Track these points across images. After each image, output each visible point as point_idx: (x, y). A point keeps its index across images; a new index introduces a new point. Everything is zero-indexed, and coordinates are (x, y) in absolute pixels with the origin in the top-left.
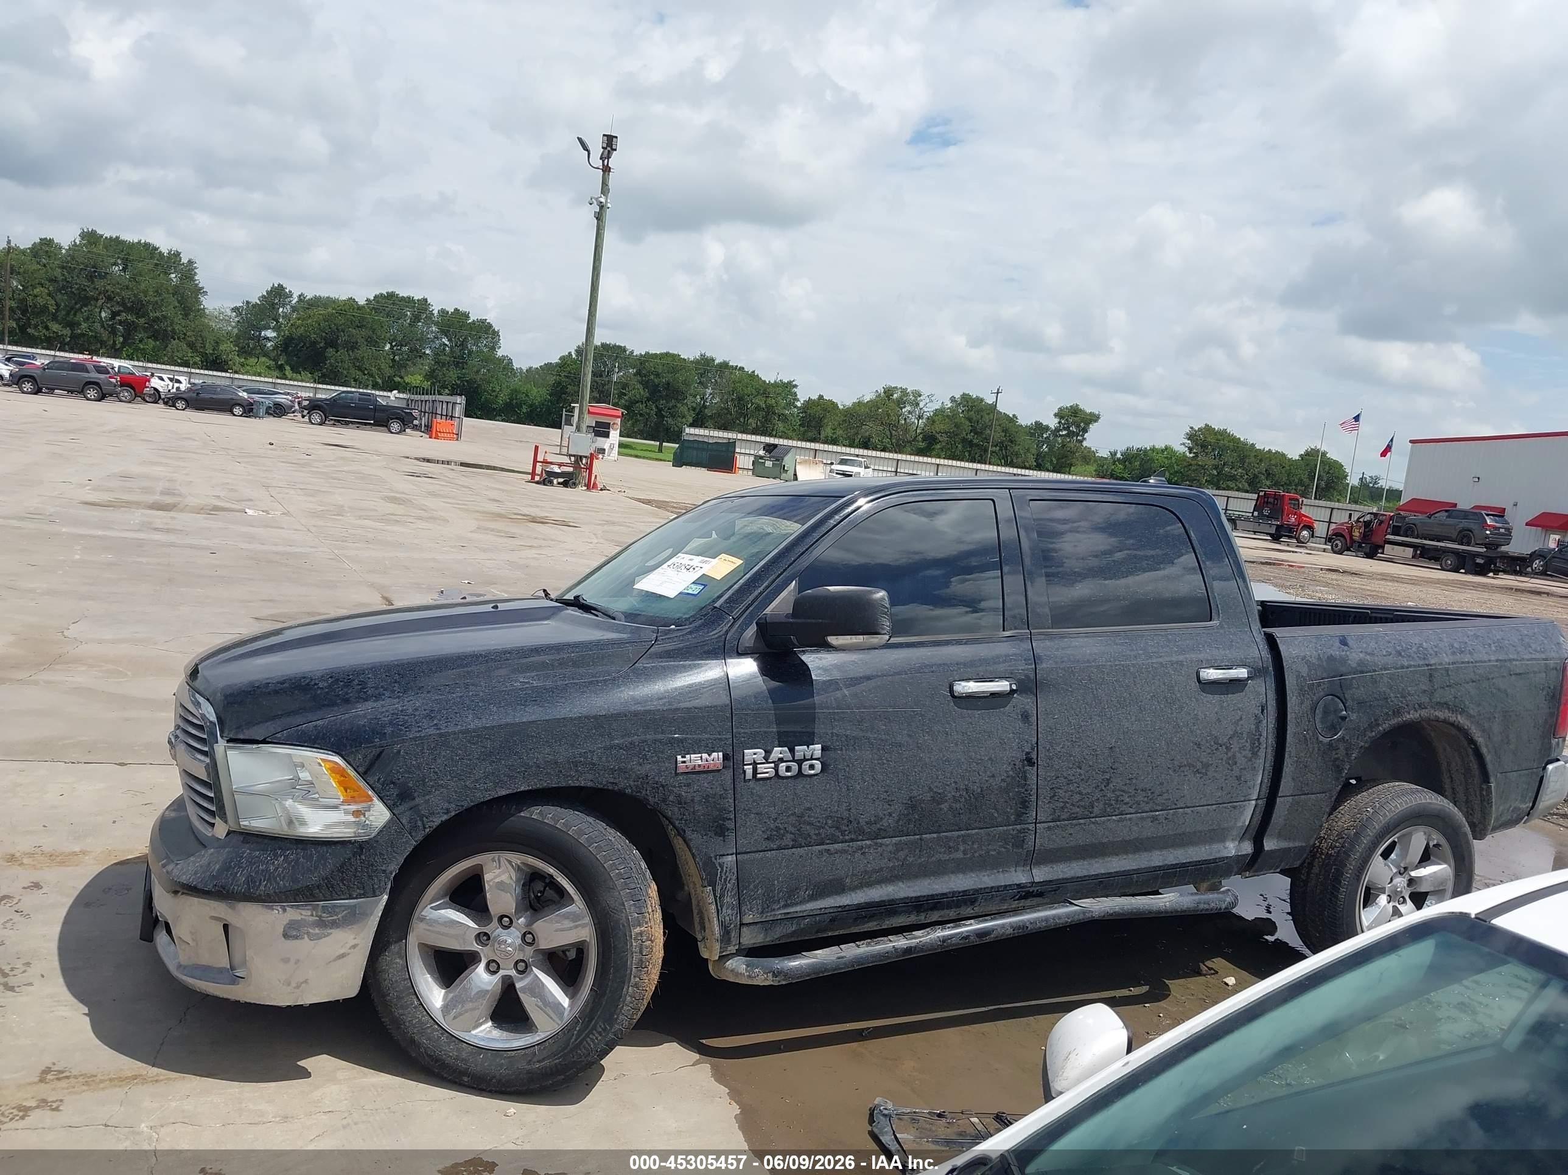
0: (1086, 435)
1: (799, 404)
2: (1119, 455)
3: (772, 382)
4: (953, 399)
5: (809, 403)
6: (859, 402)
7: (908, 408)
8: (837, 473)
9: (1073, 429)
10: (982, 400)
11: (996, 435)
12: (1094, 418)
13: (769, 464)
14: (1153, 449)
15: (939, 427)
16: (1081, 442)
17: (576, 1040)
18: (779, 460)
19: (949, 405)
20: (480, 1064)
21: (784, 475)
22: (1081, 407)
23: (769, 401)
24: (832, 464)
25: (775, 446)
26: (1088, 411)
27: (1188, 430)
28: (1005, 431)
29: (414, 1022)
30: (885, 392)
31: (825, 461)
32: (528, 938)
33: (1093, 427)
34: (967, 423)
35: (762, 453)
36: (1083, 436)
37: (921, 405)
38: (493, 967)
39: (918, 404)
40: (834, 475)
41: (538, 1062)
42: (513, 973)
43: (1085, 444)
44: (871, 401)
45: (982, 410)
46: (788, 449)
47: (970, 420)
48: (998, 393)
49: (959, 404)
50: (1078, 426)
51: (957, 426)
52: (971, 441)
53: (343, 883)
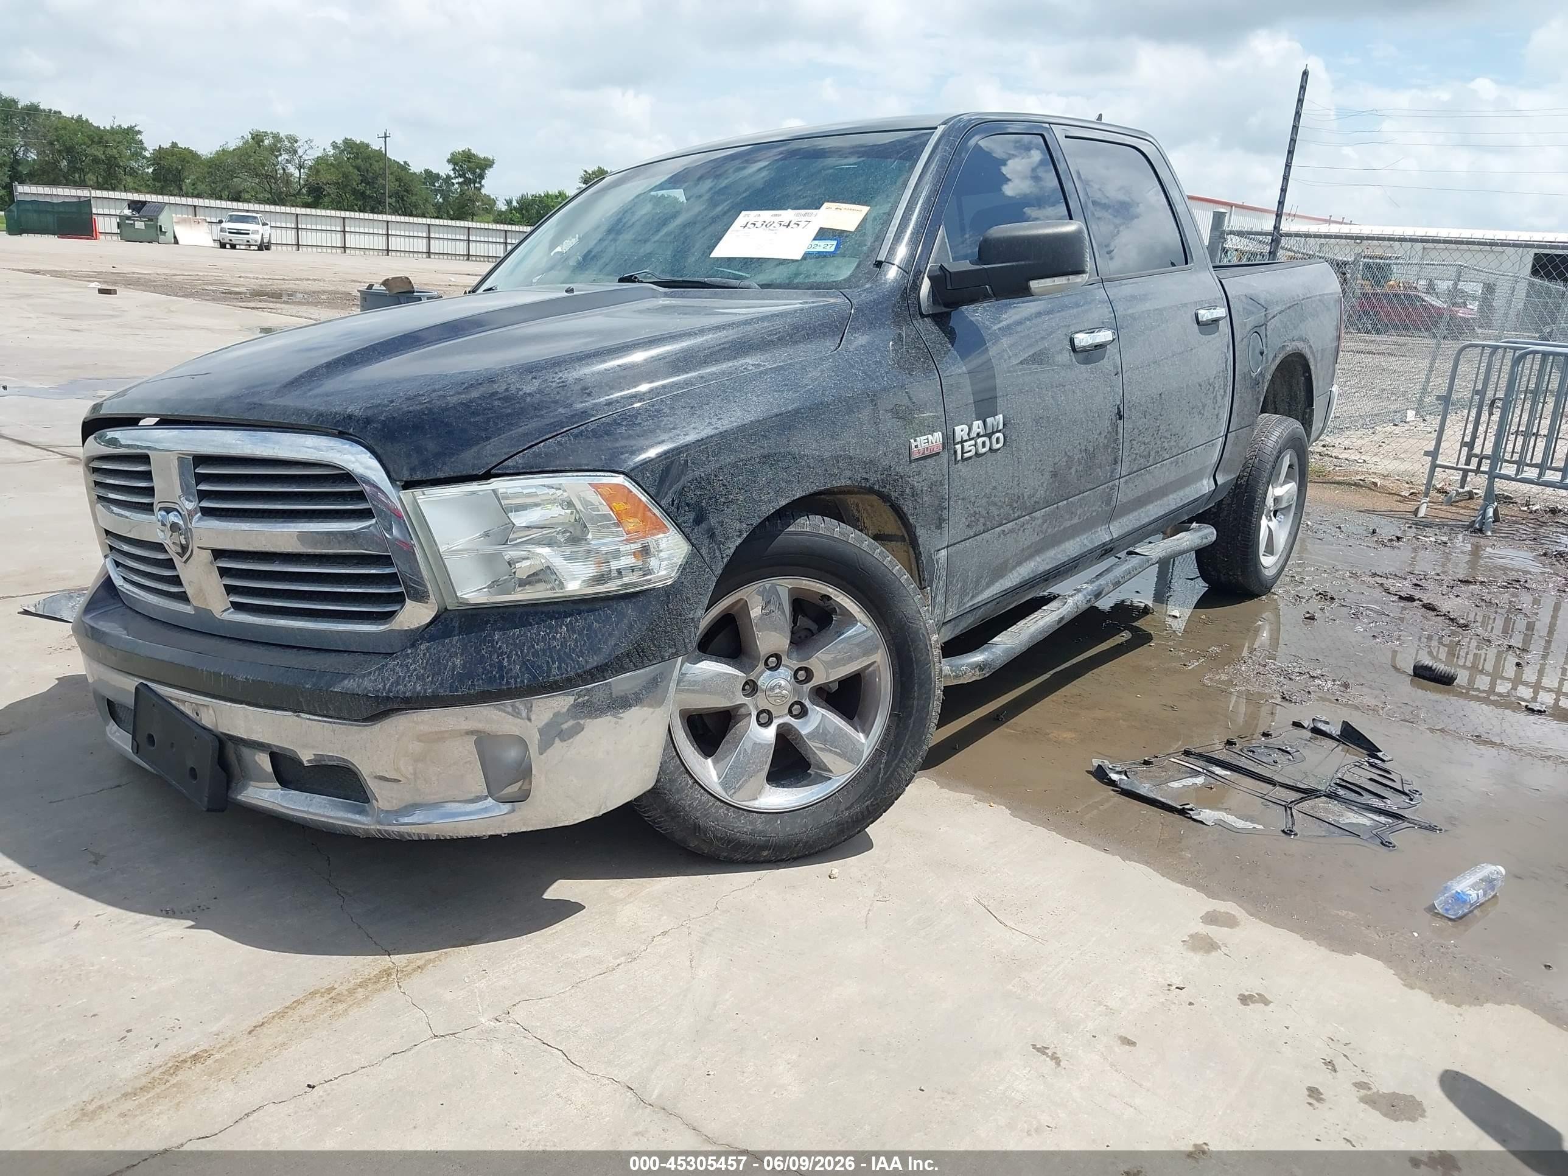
0: (483, 182)
1: (147, 154)
2: (515, 204)
3: (108, 128)
4: (334, 145)
5: (160, 153)
6: (223, 150)
7: (285, 156)
8: (230, 233)
9: (469, 175)
10: (367, 146)
11: (390, 185)
12: (488, 164)
13: (140, 225)
14: (547, 196)
15: (326, 177)
16: (479, 189)
17: (885, 774)
18: (152, 220)
19: (332, 152)
20: (780, 831)
21: (162, 238)
22: (473, 151)
23: (109, 151)
24: (221, 222)
25: (144, 203)
26: (482, 156)
27: (582, 173)
28: (399, 179)
29: (695, 804)
30: (253, 138)
31: (208, 220)
32: (803, 675)
33: (489, 173)
34: (356, 172)
35: (127, 212)
36: (480, 183)
37: (300, 152)
38: (764, 718)
39: (295, 152)
40: (227, 234)
41: (846, 809)
42: (788, 719)
43: (483, 191)
44: (238, 149)
45: (369, 158)
46: (161, 206)
47: (358, 169)
48: (385, 137)
49: (343, 151)
50: (474, 173)
51: (345, 176)
52: (364, 193)
53: (654, 644)
